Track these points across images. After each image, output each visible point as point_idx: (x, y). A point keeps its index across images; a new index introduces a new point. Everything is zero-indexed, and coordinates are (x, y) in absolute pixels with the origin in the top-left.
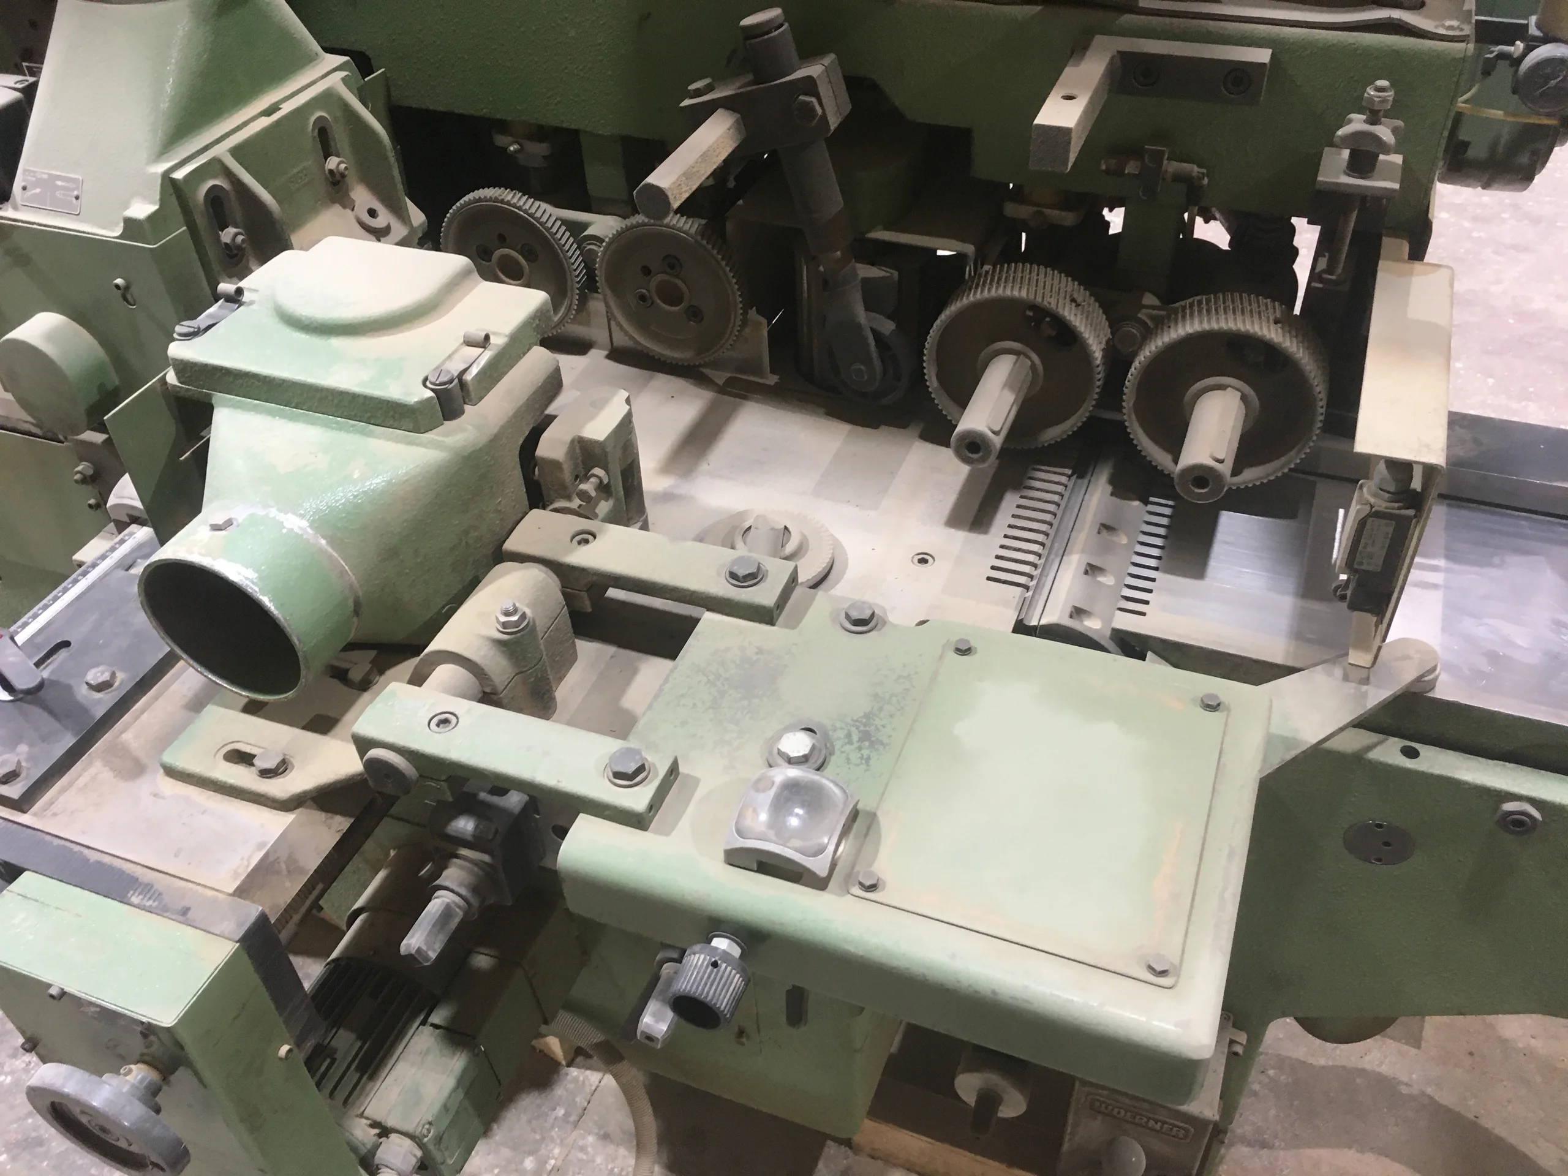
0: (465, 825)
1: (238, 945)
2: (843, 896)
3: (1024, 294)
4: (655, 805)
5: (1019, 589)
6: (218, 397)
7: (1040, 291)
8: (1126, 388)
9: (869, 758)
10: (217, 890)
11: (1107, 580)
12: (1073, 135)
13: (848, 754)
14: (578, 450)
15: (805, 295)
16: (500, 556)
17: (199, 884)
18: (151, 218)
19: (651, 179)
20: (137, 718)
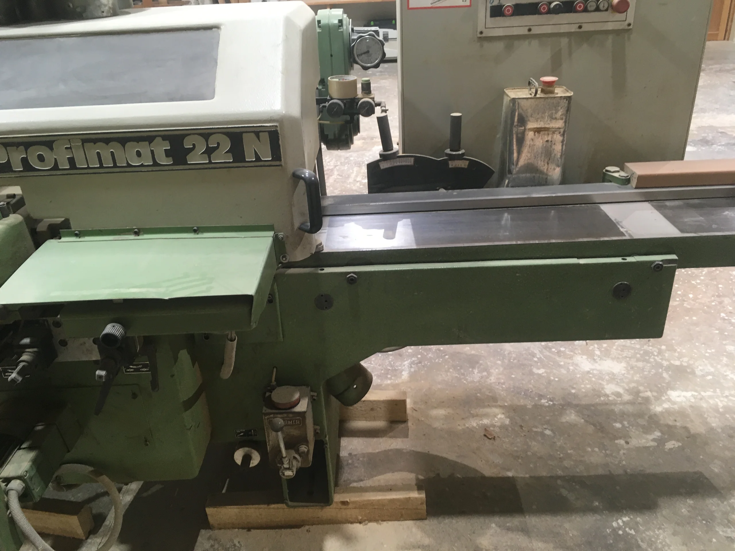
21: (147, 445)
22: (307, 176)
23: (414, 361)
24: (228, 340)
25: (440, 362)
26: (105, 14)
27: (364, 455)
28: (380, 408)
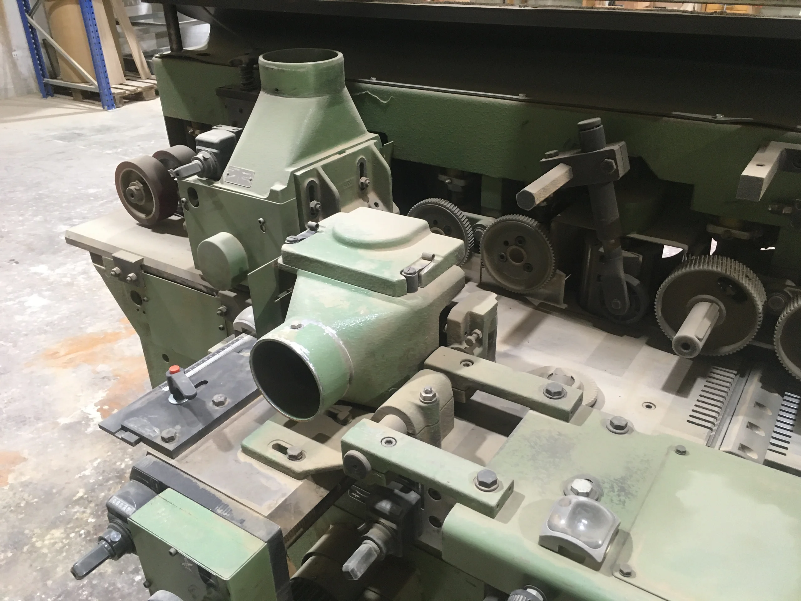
0: (385, 505)
1: (266, 544)
2: (609, 576)
3: (719, 270)
4: (500, 504)
5: (708, 430)
6: (300, 271)
7: (728, 269)
8: (777, 326)
9: (624, 502)
10: (260, 514)
11: (761, 433)
12: (764, 181)
13: (612, 497)
14: (469, 319)
15: (588, 264)
16: (422, 366)
17: (251, 509)
18: (283, 191)
19: (527, 189)
20: (232, 422)
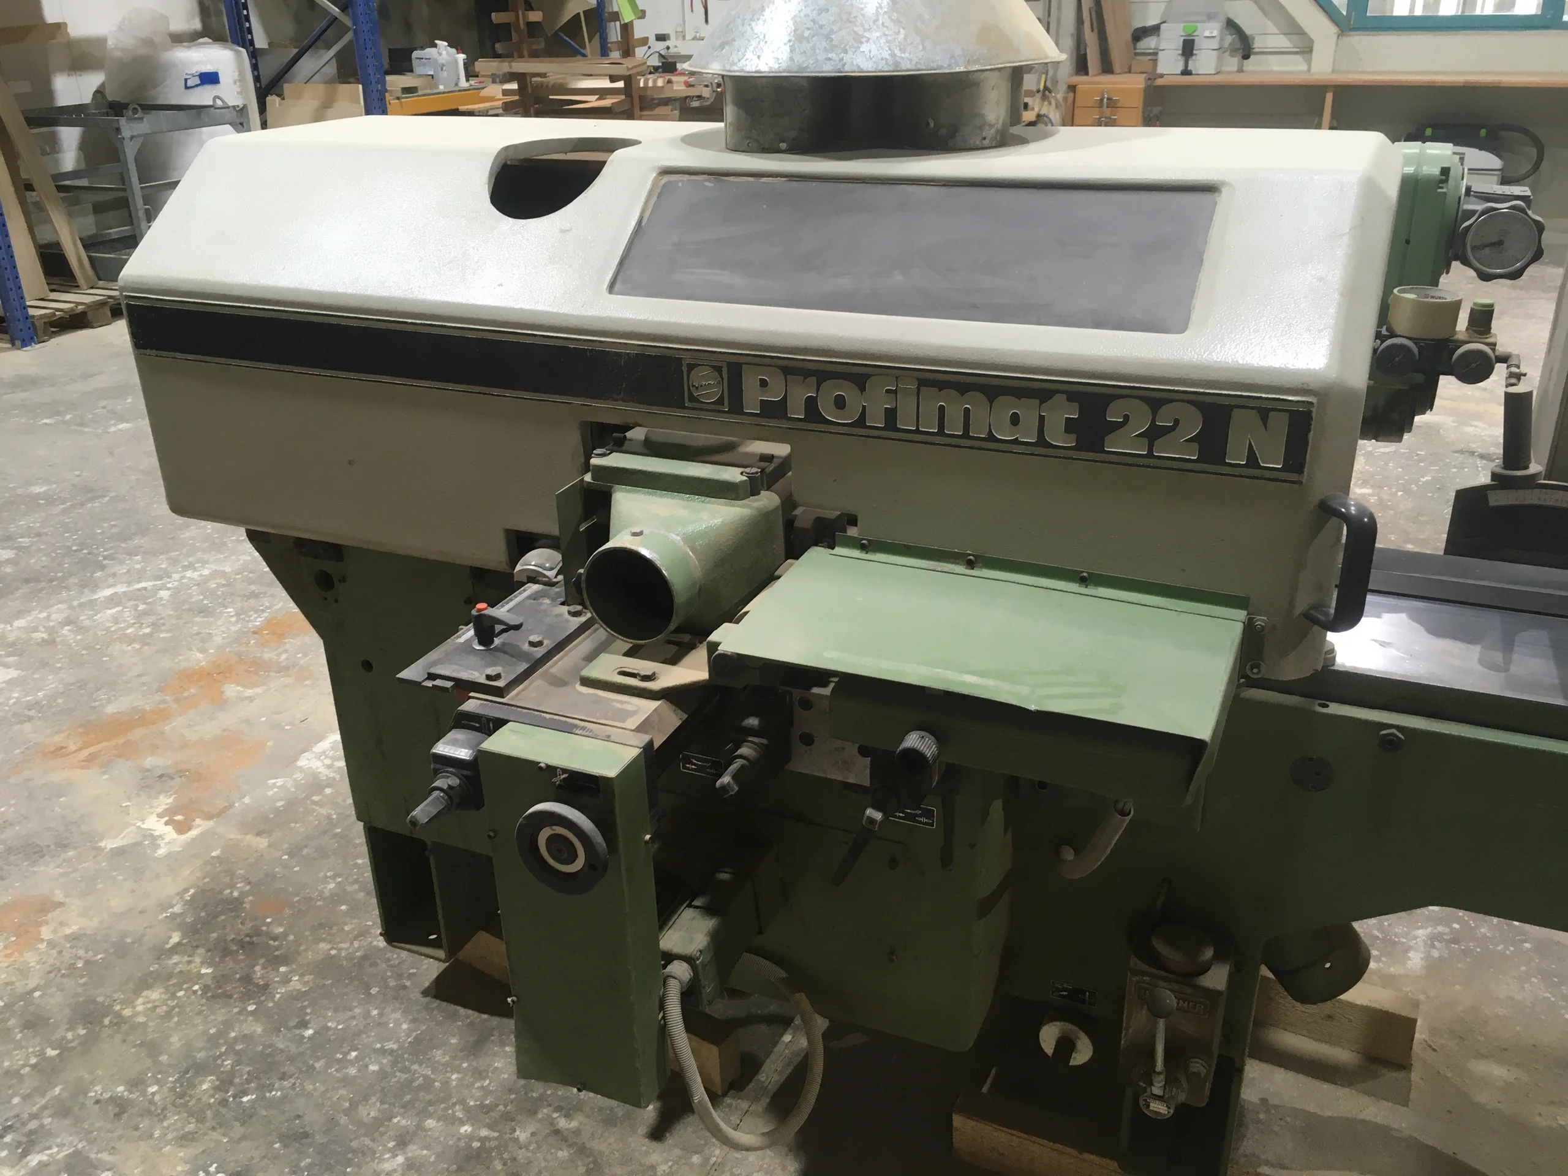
0: (752, 722)
1: (641, 749)
6: (617, 487)
10: (626, 729)
17: (613, 726)
21: (892, 961)
22: (1353, 512)
23: (1441, 934)
24: (1117, 812)
25: (1508, 952)
26: (986, 143)
27: (1296, 1113)
28: (1351, 1021)
